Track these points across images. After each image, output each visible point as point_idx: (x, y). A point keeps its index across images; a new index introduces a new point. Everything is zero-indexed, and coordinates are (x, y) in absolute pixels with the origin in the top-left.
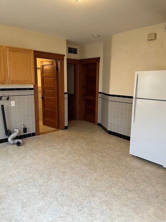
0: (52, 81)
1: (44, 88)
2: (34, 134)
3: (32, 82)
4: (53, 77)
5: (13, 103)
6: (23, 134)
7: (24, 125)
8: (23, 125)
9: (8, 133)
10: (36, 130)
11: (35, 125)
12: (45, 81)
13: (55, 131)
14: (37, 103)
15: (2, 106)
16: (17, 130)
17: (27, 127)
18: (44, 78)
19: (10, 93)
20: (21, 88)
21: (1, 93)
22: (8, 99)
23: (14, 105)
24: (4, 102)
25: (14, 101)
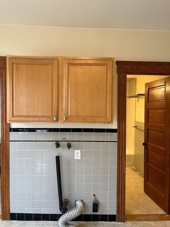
0: (161, 116)
1: (149, 128)
2: (112, 218)
3: (107, 119)
4: (164, 109)
5: (78, 153)
7: (94, 195)
8: (92, 195)
9: (64, 206)
10: (118, 211)
11: (115, 200)
12: (150, 115)
14: (122, 158)
15: (58, 158)
16: (79, 204)
17: (101, 200)
18: (150, 111)
19: (69, 136)
20: (93, 129)
21: (59, 136)
22: (69, 146)
23: (79, 158)
24: (63, 152)
25: (79, 151)
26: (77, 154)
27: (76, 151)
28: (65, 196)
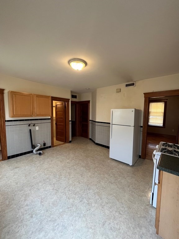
0: (62, 114)
1: (57, 118)
2: (50, 147)
3: (50, 115)
4: (63, 112)
6: (43, 147)
8: (43, 141)
9: (33, 147)
10: (52, 144)
12: (57, 114)
13: (63, 144)
15: (30, 130)
16: (39, 145)
17: (46, 142)
19: (33, 122)
21: (29, 122)
22: (34, 125)
23: (38, 129)
24: (32, 128)
25: (38, 127)
26: (37, 128)
27: (36, 127)
28: (33, 144)
